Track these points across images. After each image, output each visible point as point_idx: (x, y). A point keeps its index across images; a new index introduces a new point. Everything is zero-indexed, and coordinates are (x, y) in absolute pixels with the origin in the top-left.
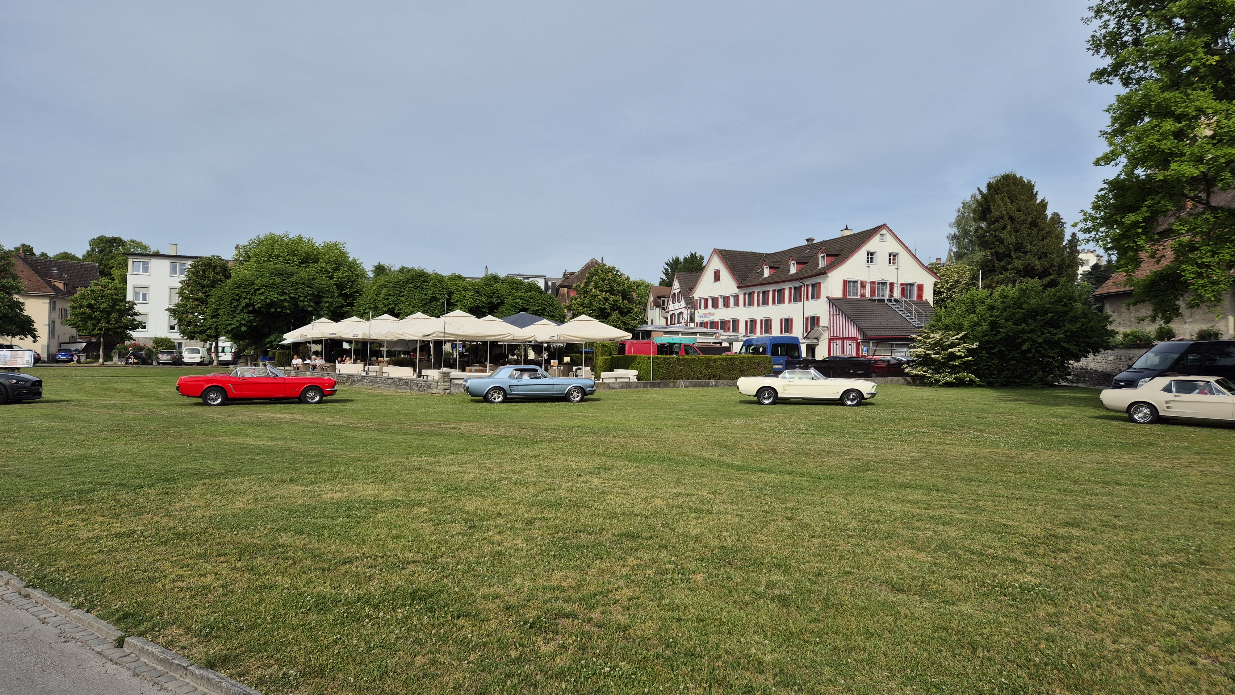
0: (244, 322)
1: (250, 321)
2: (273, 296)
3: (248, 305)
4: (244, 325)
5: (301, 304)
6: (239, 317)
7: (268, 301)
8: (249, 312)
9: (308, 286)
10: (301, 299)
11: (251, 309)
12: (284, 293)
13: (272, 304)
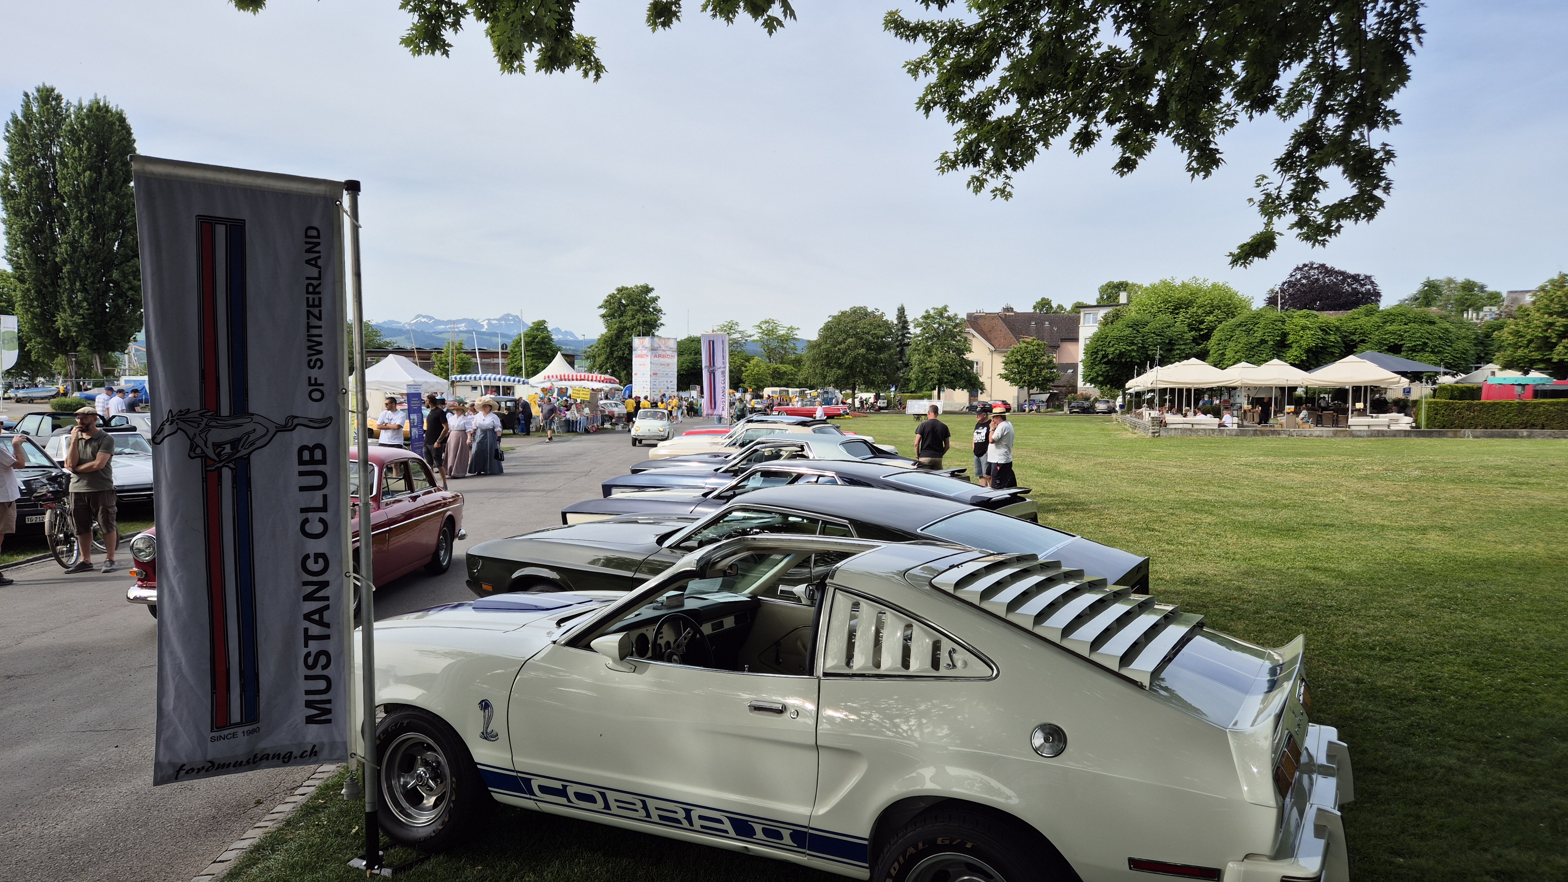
0: (1100, 373)
1: (1107, 371)
2: (1123, 347)
3: (1104, 357)
4: (1101, 375)
5: (1149, 353)
6: (1097, 368)
7: (1117, 352)
8: (1105, 363)
9: (1158, 335)
10: (1151, 347)
11: (1105, 360)
12: (1133, 344)
13: (1121, 354)
